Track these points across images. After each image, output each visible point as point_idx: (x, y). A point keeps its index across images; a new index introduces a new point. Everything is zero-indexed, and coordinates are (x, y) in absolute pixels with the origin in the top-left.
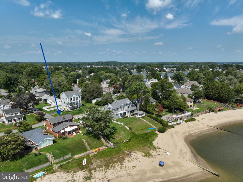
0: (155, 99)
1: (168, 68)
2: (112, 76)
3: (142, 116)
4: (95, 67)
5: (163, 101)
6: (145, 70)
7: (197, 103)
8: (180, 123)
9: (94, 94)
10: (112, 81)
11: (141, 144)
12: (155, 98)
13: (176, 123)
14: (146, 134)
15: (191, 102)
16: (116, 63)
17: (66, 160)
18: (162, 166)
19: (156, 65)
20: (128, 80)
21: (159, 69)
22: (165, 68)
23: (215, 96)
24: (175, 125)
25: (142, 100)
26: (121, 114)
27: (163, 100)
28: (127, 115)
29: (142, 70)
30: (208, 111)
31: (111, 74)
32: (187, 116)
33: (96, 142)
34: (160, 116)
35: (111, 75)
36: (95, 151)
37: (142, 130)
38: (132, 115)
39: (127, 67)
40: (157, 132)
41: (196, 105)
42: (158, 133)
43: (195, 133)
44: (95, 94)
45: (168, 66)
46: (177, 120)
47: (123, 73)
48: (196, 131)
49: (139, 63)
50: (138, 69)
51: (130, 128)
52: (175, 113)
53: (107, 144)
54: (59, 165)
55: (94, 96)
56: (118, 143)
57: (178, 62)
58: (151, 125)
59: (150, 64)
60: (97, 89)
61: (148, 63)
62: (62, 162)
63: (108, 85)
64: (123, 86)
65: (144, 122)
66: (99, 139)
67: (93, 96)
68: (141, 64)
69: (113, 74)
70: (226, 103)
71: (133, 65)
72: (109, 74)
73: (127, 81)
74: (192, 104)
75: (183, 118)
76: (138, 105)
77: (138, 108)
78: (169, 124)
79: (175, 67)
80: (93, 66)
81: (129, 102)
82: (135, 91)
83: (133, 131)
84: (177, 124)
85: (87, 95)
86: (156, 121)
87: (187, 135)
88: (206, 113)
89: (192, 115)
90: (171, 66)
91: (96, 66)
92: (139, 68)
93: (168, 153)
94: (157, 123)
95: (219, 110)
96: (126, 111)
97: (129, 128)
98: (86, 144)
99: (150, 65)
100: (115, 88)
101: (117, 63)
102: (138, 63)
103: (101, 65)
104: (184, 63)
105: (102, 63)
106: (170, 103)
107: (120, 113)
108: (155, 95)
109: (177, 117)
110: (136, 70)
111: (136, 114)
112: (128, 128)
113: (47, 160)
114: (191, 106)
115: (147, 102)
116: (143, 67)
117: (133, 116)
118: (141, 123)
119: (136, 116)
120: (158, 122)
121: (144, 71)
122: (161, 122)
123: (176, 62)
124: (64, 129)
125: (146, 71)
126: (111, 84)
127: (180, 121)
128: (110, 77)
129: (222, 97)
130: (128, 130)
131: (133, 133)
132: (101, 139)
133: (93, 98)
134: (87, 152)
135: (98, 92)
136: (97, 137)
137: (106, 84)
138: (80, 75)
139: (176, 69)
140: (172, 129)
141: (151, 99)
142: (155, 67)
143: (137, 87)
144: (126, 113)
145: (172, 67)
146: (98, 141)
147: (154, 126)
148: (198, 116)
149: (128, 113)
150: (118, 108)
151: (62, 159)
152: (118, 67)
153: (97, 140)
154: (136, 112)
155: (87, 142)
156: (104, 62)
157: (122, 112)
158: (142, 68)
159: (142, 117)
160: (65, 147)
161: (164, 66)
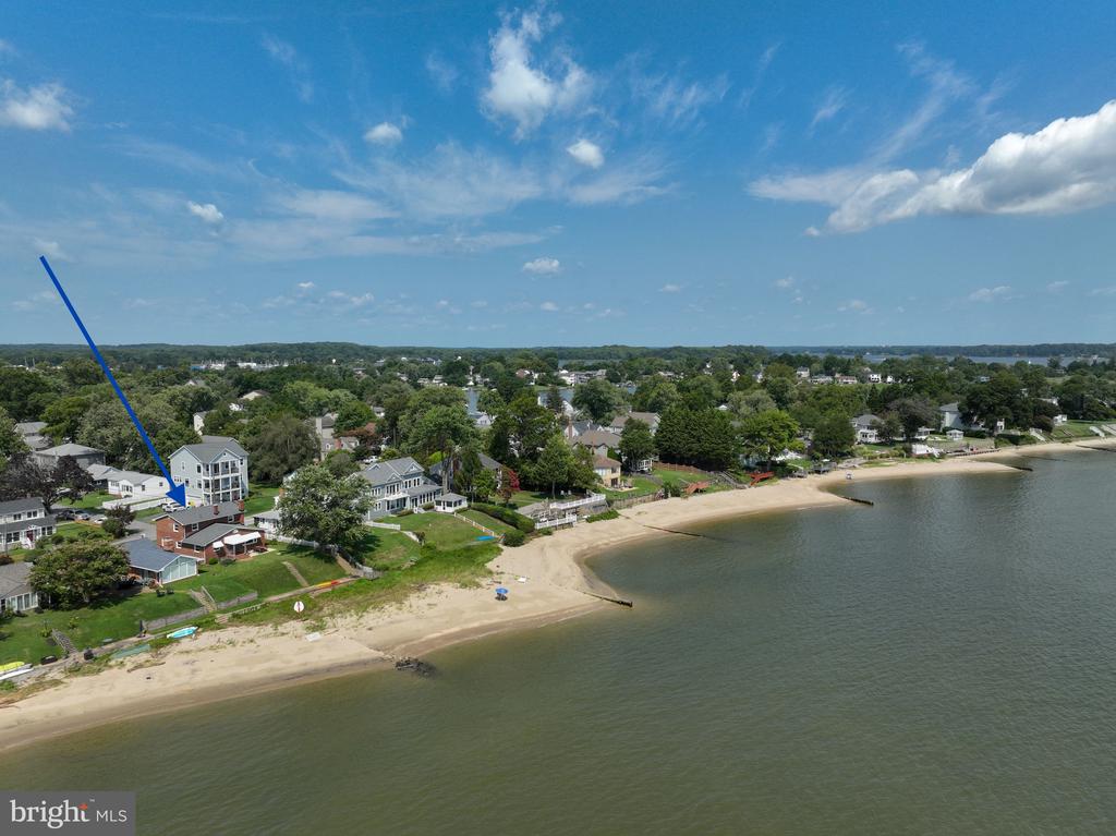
0: (500, 461)
1: (576, 370)
2: (343, 398)
3: (458, 507)
4: (249, 367)
5: (525, 467)
6: (478, 377)
7: (635, 474)
8: (570, 525)
9: (291, 456)
10: (348, 417)
11: (453, 569)
12: (500, 457)
13: (557, 522)
14: (468, 549)
15: (614, 471)
16: (347, 352)
17: (246, 605)
18: (504, 599)
19: (527, 357)
20: (409, 408)
21: (536, 376)
22: (565, 372)
23: (690, 450)
24: (556, 528)
25: (456, 466)
26: (390, 505)
27: (523, 463)
28: (409, 505)
29: (468, 381)
30: (661, 492)
31: (337, 392)
32: (595, 507)
33: (322, 566)
34: (514, 507)
35: (338, 397)
36: (323, 586)
37: (458, 541)
38: (425, 509)
39: (401, 367)
40: (500, 546)
41: (630, 480)
42: (504, 547)
43: (606, 544)
44: (294, 456)
45: (574, 362)
46: (563, 514)
47: (390, 386)
48: (612, 539)
49: (457, 352)
50: (451, 375)
51: (421, 537)
52: (560, 498)
53: (353, 571)
54: (230, 615)
55: (290, 460)
56: (387, 569)
57: (623, 347)
58: (484, 529)
59: (500, 356)
60: (300, 438)
61: (497, 350)
62: (235, 608)
63: (332, 430)
64: (391, 428)
65: (462, 522)
66: (330, 560)
67: (284, 460)
68: (466, 354)
69: (348, 393)
70: (722, 470)
71: (429, 359)
72: (332, 394)
73: (408, 412)
74: (618, 474)
75: (583, 510)
76: (445, 480)
77: (445, 486)
78: (538, 526)
79: (605, 366)
80: (242, 365)
81: (414, 469)
82: (433, 432)
83: (430, 541)
84: (563, 526)
85: (266, 459)
86: (500, 519)
87: (586, 547)
88: (654, 500)
89: (609, 503)
90: (590, 363)
91: (254, 365)
92: (456, 368)
93: (521, 580)
94: (503, 524)
95: (697, 491)
96: (405, 495)
97: (418, 535)
98: (295, 572)
99: (501, 359)
100: (363, 438)
101: (351, 352)
102: (449, 350)
103: (277, 357)
104: (645, 350)
105: (281, 351)
106: (543, 467)
107: (388, 502)
108: (498, 448)
109: (562, 507)
110: (443, 381)
111: (439, 503)
112: (414, 538)
113: (193, 604)
114: (614, 481)
115: (473, 465)
116: (472, 368)
117: (430, 511)
118: (455, 525)
119: (440, 509)
120: (505, 522)
121: (476, 383)
122: (514, 521)
123: (616, 346)
124: (222, 538)
125: (486, 384)
126: (342, 428)
127: (571, 518)
128: (336, 404)
129: (708, 452)
130: (414, 542)
131: (428, 547)
132: (336, 561)
133: (286, 468)
134: (302, 590)
135: (303, 449)
136: (324, 556)
137: (323, 428)
138: (209, 398)
139: (607, 374)
140: (546, 537)
141: (488, 463)
142: (523, 367)
143: (441, 420)
144: (408, 502)
145: (589, 368)
146: (328, 565)
147: (492, 531)
148: (629, 506)
149: (414, 501)
150: (383, 486)
151: (234, 602)
152: (358, 366)
153: (326, 562)
154: (439, 497)
155: (296, 566)
156: (291, 346)
157: (393, 497)
158: (466, 370)
159: (458, 512)
160: (236, 579)
161: (561, 363)
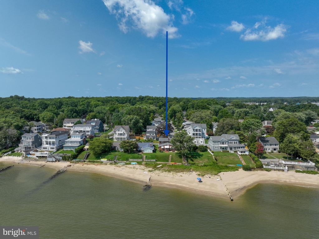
3: (243, 154)
13: (275, 168)
17: (151, 162)
28: (228, 150)
33: (178, 158)
36: (172, 163)
40: (241, 169)
53: (183, 162)
54: (145, 163)
56: (193, 164)
58: (243, 162)
62: (148, 162)
78: (265, 167)
84: (278, 170)
93: (218, 179)
96: (228, 146)
98: (170, 158)
107: (221, 147)
112: (214, 158)
113: (142, 158)
117: (236, 153)
119: (238, 153)
120: (254, 162)
124: (164, 146)
132: (182, 158)
134: (166, 163)
147: (245, 164)
149: (231, 148)
150: (220, 142)
